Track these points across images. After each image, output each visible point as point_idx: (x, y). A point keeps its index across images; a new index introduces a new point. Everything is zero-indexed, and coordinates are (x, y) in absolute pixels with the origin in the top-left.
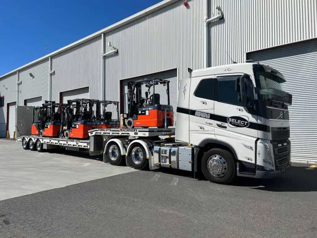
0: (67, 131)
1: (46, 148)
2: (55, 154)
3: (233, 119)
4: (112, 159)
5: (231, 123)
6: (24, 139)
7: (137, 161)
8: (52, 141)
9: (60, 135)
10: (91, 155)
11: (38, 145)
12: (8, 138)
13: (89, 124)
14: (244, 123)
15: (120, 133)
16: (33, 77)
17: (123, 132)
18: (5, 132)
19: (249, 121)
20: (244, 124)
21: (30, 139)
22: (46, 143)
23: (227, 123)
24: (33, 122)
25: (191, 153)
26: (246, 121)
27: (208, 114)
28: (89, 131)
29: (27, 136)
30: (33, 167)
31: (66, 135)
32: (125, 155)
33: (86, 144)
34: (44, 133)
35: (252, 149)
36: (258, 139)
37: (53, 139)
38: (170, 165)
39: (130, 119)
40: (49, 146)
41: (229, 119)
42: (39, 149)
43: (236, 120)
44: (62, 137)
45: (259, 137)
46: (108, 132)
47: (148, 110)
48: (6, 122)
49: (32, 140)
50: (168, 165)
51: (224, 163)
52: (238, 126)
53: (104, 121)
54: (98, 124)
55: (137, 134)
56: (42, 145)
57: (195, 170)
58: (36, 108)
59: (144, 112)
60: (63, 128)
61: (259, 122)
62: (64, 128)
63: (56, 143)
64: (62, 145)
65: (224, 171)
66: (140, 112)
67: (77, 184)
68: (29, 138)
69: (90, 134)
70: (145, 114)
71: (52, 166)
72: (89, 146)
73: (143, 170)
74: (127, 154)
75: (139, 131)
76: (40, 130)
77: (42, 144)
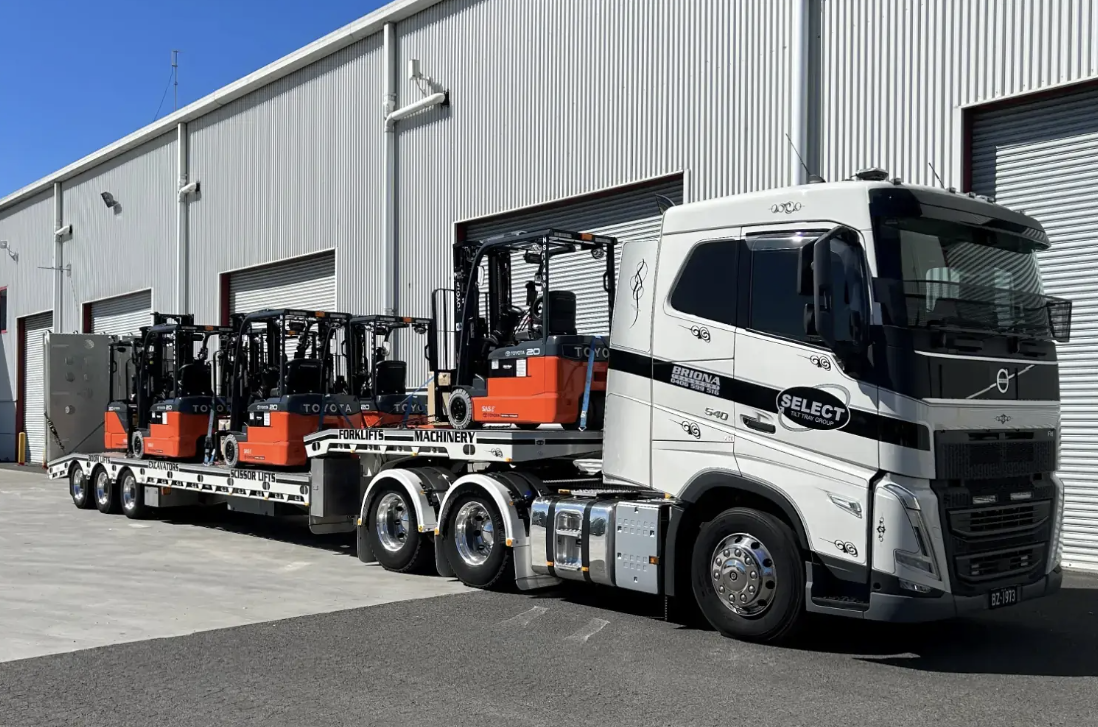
0: (231, 438)
1: (156, 505)
2: (190, 527)
3: (795, 398)
4: (387, 547)
5: (788, 412)
6: (74, 466)
7: (474, 555)
8: (177, 476)
9: (207, 451)
10: (315, 530)
11: (127, 489)
12: (22, 464)
13: (310, 408)
14: (834, 413)
15: (415, 448)
16: (118, 210)
17: (426, 443)
18: (14, 437)
19: (849, 407)
20: (833, 419)
21: (99, 468)
22: (155, 483)
23: (776, 411)
24: (111, 400)
25: (654, 528)
26: (840, 404)
27: (714, 376)
28: (306, 439)
29: (87, 457)
30: (97, 572)
31: (227, 450)
32: (433, 532)
33: (295, 490)
34: (150, 445)
35: (858, 513)
36: (880, 474)
37: (180, 466)
38: (584, 569)
39: (460, 393)
40: (165, 493)
41: (784, 397)
42: (130, 506)
43: (805, 401)
44: (215, 460)
45: (882, 468)
46: (372, 441)
47: (526, 358)
48: (15, 398)
49: (105, 470)
50: (579, 569)
51: (767, 563)
52: (812, 424)
53: (375, 398)
54: (348, 408)
55: (473, 452)
56: (140, 489)
57: (670, 591)
58: (120, 343)
59: (509, 366)
60: (216, 424)
61: (883, 410)
62: (222, 423)
63: (189, 484)
64: (213, 491)
65: (765, 593)
66: (495, 365)
67: (234, 629)
68: (93, 464)
69: (310, 452)
70: (512, 373)
71: (168, 568)
72: (306, 497)
73: (493, 588)
74: (437, 529)
75: (480, 441)
76: (136, 431)
77: (141, 487)
